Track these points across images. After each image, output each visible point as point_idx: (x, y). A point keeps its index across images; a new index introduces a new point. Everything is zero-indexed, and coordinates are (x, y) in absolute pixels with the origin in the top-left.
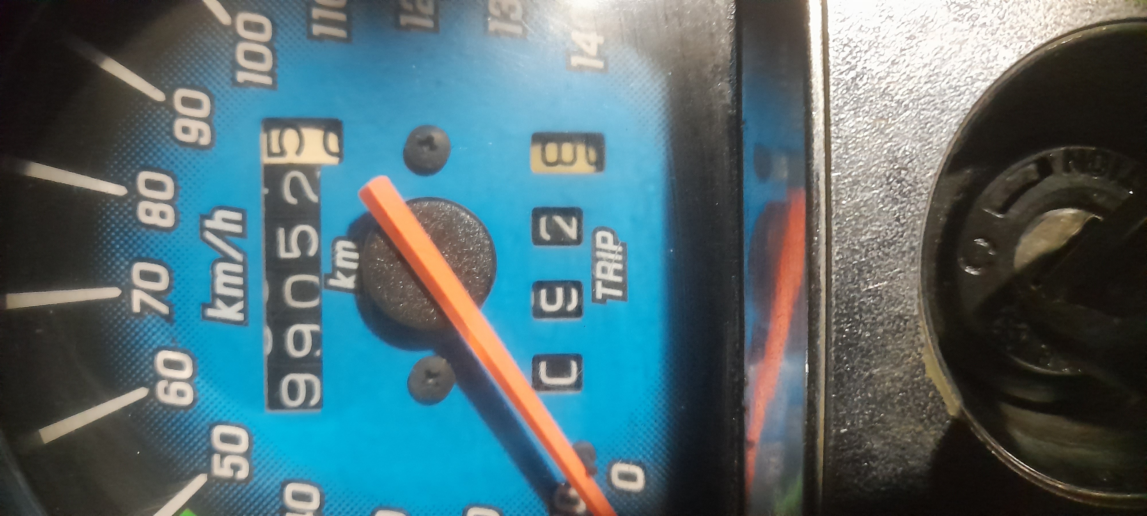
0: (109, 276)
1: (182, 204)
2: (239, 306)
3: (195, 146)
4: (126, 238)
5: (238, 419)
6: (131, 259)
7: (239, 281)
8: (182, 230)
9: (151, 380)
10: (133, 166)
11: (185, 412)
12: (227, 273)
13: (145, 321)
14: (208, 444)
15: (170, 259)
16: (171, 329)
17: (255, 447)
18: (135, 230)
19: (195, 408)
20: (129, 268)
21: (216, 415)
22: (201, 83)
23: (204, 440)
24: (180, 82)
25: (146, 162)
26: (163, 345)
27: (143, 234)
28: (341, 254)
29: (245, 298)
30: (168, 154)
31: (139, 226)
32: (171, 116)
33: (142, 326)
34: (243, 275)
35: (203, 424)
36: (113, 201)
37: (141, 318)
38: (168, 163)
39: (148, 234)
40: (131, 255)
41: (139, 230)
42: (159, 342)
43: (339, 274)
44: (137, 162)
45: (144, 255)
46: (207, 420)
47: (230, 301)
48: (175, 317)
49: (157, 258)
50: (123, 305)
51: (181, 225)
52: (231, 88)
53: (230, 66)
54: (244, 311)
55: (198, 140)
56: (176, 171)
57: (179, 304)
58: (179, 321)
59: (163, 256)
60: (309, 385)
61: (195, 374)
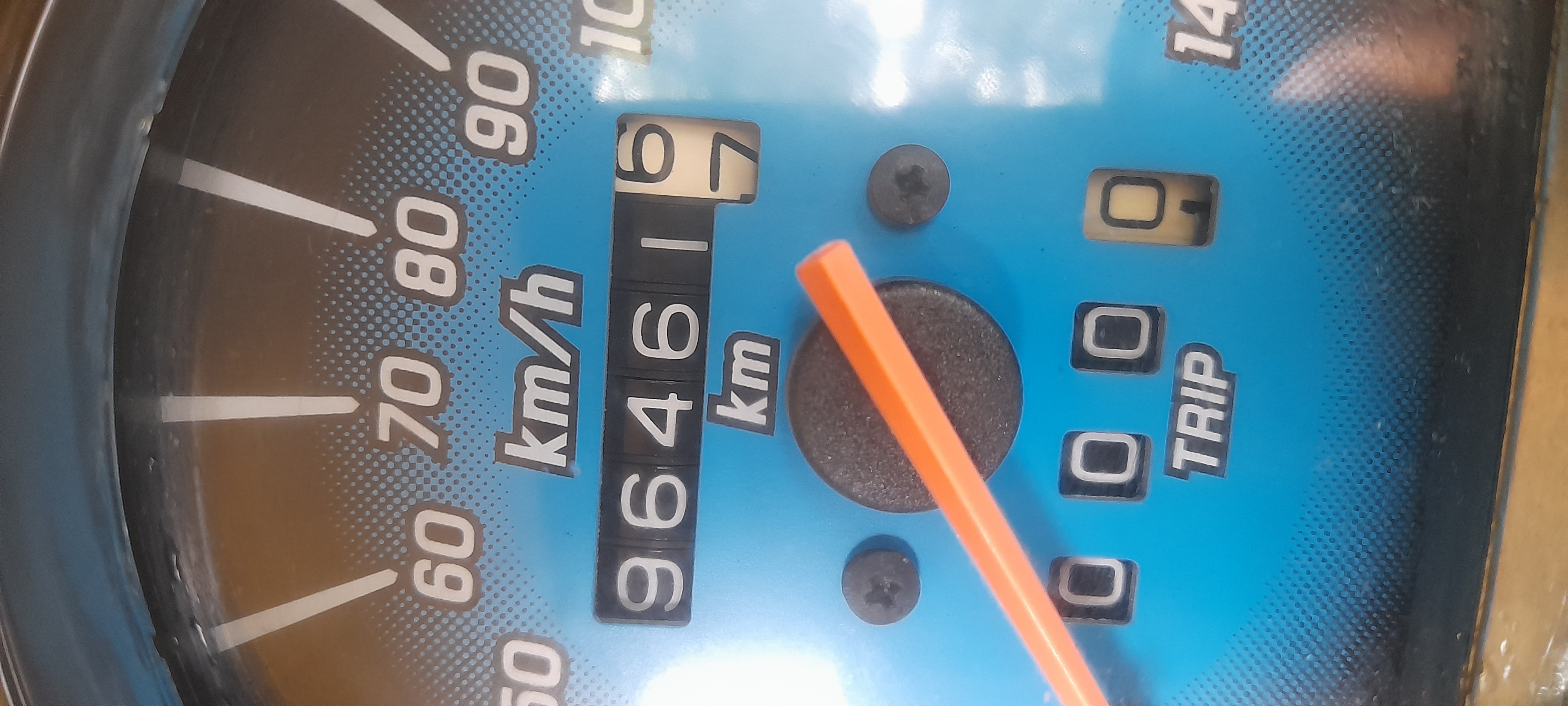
0: (340, 376)
1: (470, 259)
2: (561, 441)
3: (501, 154)
4: (371, 312)
5: (545, 632)
6: (377, 348)
7: (563, 399)
8: (469, 303)
9: (402, 557)
10: (389, 187)
11: (459, 615)
12: (540, 383)
13: (398, 458)
14: (492, 670)
15: (445, 353)
16: (442, 474)
17: (572, 680)
18: (387, 298)
19: (475, 609)
20: (375, 366)
21: (509, 623)
22: (515, 42)
23: (487, 663)
24: (478, 39)
25: (412, 180)
26: (426, 500)
27: (401, 307)
28: (740, 363)
29: (571, 430)
30: (451, 168)
31: (393, 293)
32: (460, 100)
33: (390, 465)
34: (570, 389)
35: (488, 636)
36: (350, 244)
37: (391, 453)
38: (450, 183)
39: (409, 307)
40: (378, 342)
41: (394, 299)
42: (419, 494)
43: (734, 398)
44: (396, 180)
45: (401, 344)
46: (495, 630)
47: (545, 432)
48: (450, 454)
49: (423, 350)
50: (361, 428)
51: (468, 295)
52: (569, 55)
53: (569, 14)
54: (568, 451)
55: (505, 146)
56: (464, 199)
57: (458, 433)
58: (456, 461)
59: (435, 349)
60: (665, 577)
61: (478, 551)
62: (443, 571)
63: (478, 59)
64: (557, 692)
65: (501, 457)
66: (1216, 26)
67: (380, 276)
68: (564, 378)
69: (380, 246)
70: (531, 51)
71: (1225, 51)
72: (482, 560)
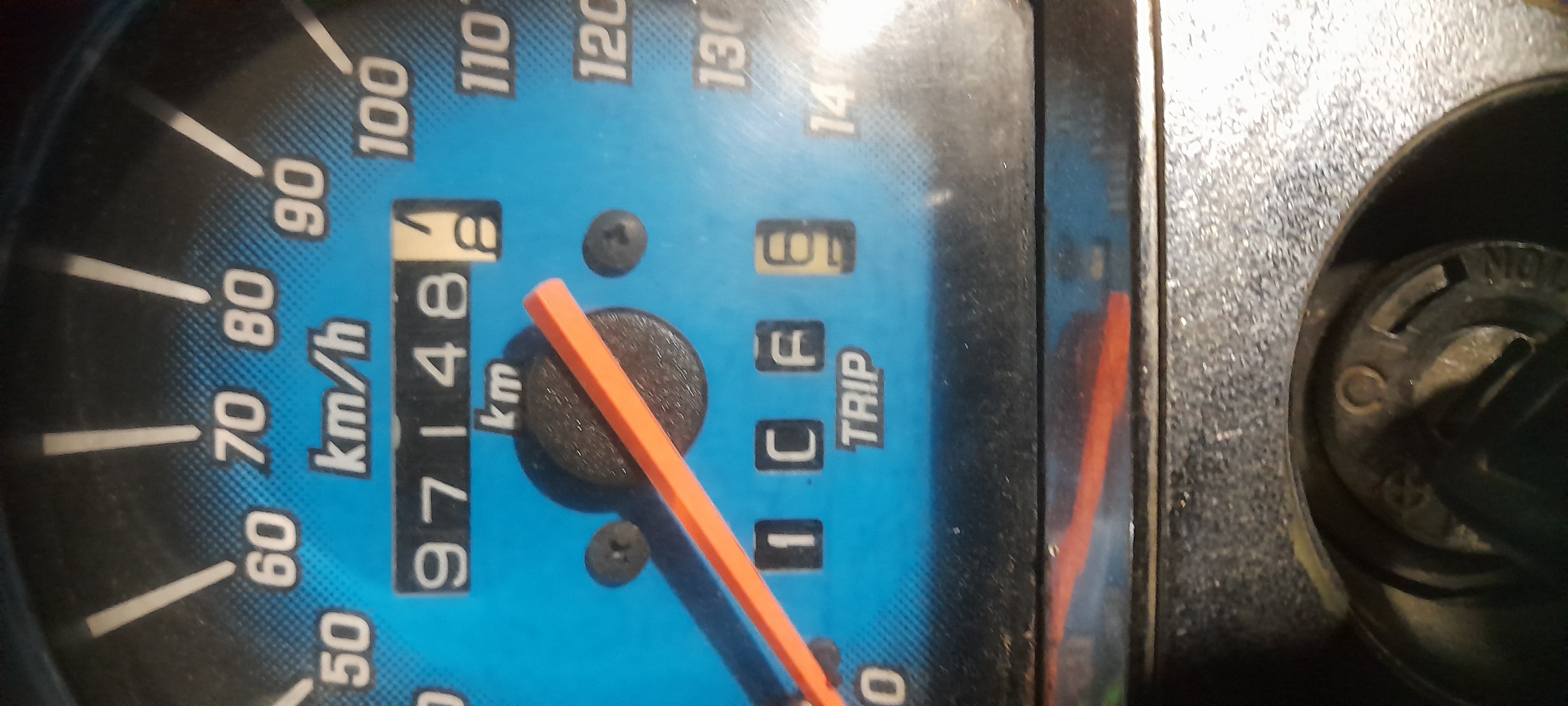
0: (185, 411)
1: (283, 316)
2: (360, 452)
3: (304, 236)
4: (208, 360)
5: (355, 605)
6: (213, 387)
7: (359, 418)
8: (283, 349)
9: (238, 551)
10: (219, 264)
11: (285, 596)
12: (342, 407)
13: (232, 472)
14: (314, 640)
15: (266, 388)
16: (267, 483)
17: (377, 643)
18: (220, 348)
19: (298, 590)
20: (211, 400)
21: (326, 600)
22: (310, 151)
23: (311, 633)
24: (282, 151)
25: (236, 258)
26: (254, 504)
27: (231, 354)
28: (497, 382)
29: (367, 443)
30: (265, 247)
31: (226, 344)
32: (270, 196)
33: (227, 478)
34: (366, 410)
35: (309, 611)
36: (190, 309)
37: (227, 468)
38: (265, 259)
39: (237, 354)
40: (214, 382)
41: (224, 349)
42: (250, 500)
43: (495, 410)
44: (224, 258)
45: (231, 383)
46: (314, 606)
47: (346, 446)
48: (273, 467)
49: (249, 387)
50: (202, 450)
51: (282, 343)
52: (352, 158)
53: (351, 129)
54: (366, 460)
55: (307, 229)
56: (276, 270)
57: (278, 450)
58: (278, 472)
59: (257, 385)
60: (452, 559)
61: (298, 544)
62: (271, 561)
63: (283, 165)
64: (366, 654)
65: (314, 467)
66: (839, 110)
67: (214, 332)
68: (359, 402)
69: (213, 309)
70: (323, 158)
71: (849, 128)
72: (302, 550)
